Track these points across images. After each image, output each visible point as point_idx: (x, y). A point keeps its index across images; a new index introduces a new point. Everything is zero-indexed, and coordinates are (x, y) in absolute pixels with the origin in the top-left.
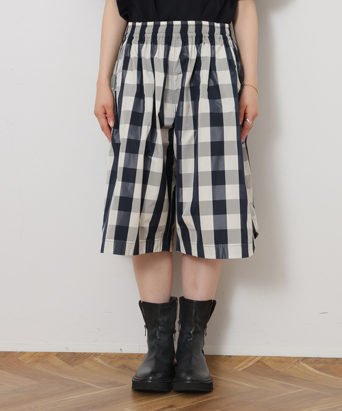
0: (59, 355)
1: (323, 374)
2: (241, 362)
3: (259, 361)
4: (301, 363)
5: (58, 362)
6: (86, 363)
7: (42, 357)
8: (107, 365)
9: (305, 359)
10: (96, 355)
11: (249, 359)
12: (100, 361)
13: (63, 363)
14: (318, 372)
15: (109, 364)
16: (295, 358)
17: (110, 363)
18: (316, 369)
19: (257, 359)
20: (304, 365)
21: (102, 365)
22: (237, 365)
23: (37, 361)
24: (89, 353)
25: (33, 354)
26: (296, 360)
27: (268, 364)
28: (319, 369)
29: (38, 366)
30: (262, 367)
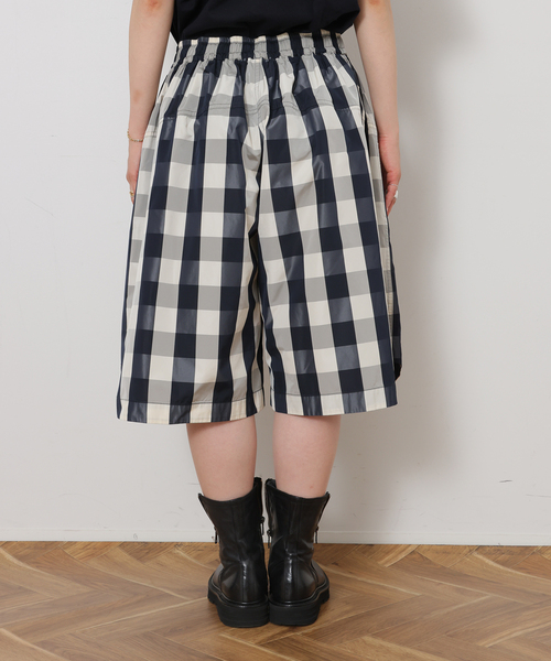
0: (123, 545)
1: (510, 570)
2: (388, 553)
3: (413, 552)
4: (475, 554)
5: (123, 556)
6: (163, 558)
7: (99, 550)
8: (194, 561)
9: (480, 548)
10: (177, 545)
11: (399, 549)
12: (182, 554)
13: (129, 557)
14: (501, 567)
15: (195, 558)
16: (465, 547)
17: (198, 557)
18: (497, 562)
19: (410, 549)
20: (480, 557)
21: (185, 560)
22: (381, 559)
23: (92, 555)
24: (166, 543)
25: (87, 545)
26: (468, 549)
27: (428, 555)
28: (503, 563)
29: (93, 563)
30: (420, 560)
